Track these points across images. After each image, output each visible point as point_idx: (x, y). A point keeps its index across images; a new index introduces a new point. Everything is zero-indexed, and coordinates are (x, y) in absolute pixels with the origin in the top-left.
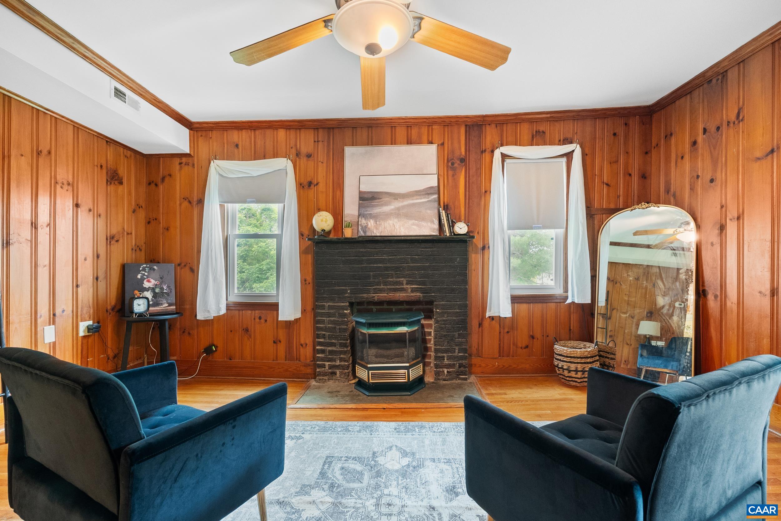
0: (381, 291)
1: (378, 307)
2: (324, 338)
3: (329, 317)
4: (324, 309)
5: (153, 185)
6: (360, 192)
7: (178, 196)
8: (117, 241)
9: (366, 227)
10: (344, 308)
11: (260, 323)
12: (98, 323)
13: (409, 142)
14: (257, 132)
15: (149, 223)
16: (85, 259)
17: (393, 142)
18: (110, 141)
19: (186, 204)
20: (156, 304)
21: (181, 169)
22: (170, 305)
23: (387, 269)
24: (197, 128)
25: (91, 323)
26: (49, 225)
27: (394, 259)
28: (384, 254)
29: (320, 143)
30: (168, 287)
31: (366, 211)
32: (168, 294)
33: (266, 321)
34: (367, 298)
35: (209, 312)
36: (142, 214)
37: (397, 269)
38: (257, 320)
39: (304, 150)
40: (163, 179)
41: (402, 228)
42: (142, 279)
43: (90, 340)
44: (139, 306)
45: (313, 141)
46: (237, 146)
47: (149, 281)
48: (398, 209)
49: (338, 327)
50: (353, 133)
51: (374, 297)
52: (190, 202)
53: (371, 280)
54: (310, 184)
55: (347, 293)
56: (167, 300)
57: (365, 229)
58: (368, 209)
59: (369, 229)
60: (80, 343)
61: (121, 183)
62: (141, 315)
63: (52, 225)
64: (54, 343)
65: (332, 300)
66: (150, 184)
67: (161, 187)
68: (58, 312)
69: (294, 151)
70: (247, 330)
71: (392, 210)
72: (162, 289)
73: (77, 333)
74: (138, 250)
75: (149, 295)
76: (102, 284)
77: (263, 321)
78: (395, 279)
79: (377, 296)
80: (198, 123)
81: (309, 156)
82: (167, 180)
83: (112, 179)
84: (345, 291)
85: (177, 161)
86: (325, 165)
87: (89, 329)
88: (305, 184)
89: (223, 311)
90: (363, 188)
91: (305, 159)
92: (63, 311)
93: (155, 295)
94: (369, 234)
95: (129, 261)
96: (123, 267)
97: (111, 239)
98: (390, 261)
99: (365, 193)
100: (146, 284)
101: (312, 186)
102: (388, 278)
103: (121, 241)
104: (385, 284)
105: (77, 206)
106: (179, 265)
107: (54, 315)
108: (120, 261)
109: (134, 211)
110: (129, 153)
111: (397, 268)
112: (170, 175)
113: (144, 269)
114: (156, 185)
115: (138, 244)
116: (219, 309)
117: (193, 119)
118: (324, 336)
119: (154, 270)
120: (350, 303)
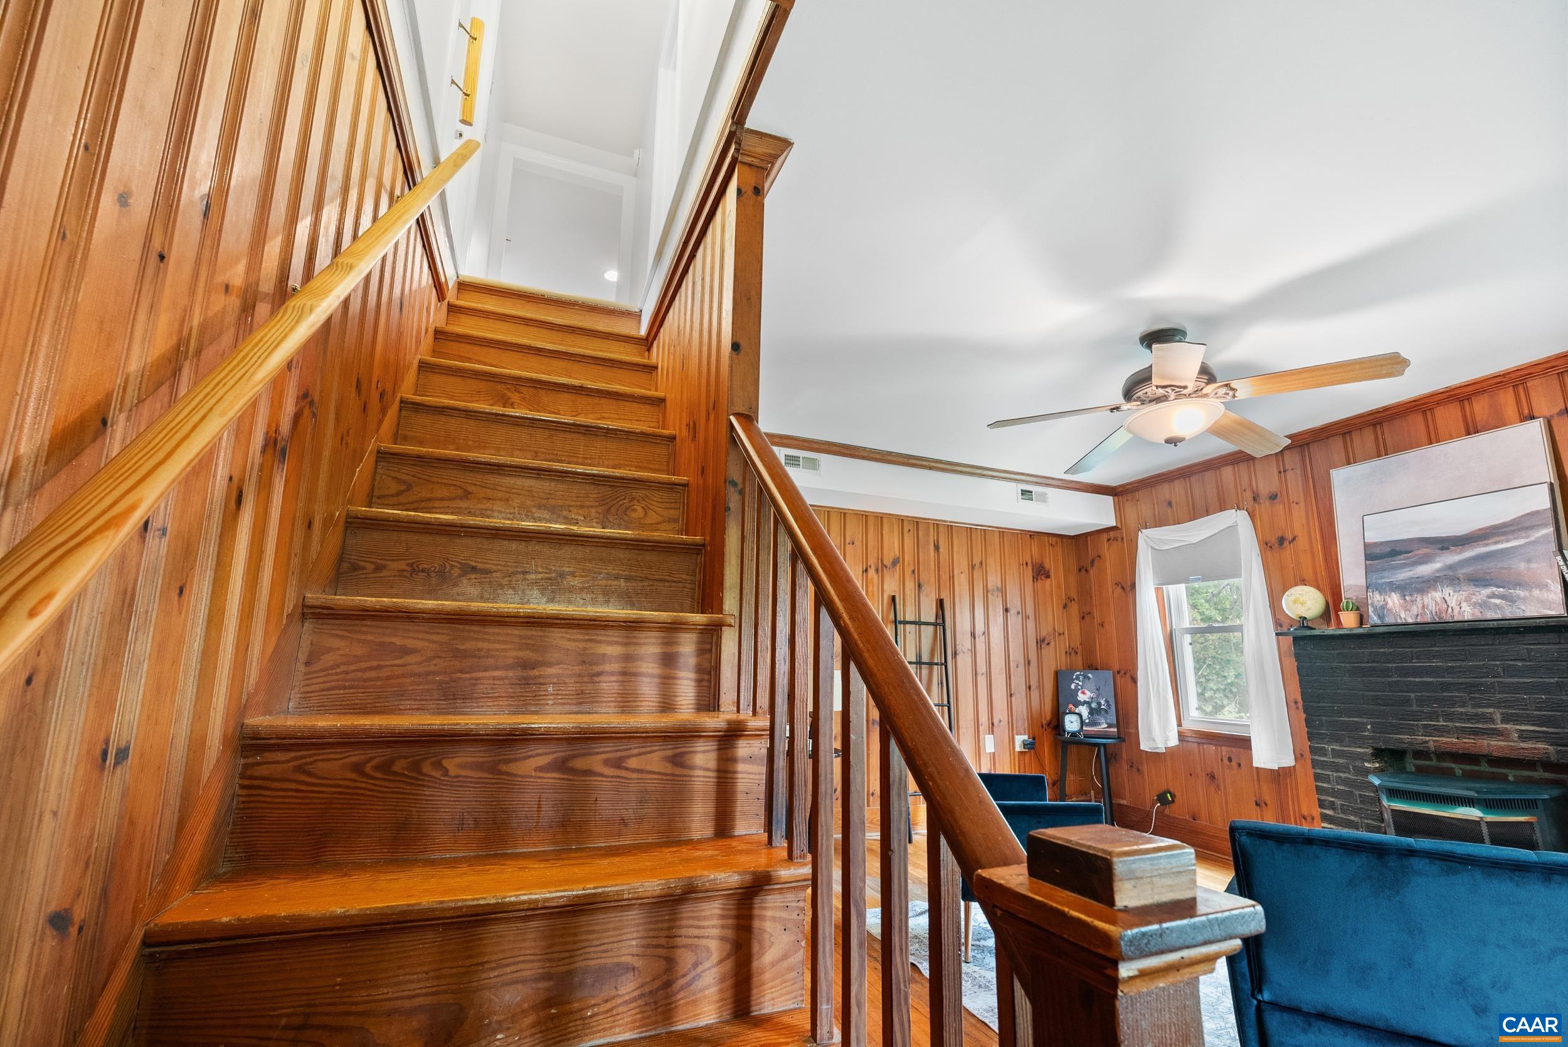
0: (1440, 731)
1: (1468, 767)
2: (1334, 809)
3: (1337, 771)
4: (1325, 755)
5: (1083, 571)
6: (1366, 546)
7: (1109, 583)
8: (1048, 644)
9: (1383, 607)
10: (1361, 758)
11: (1230, 768)
12: (1034, 739)
13: (1471, 429)
14: (1194, 479)
15: (1083, 618)
16: (1017, 667)
17: (1433, 438)
18: (1033, 535)
19: (1119, 589)
20: (1093, 723)
21: (1109, 545)
22: (1110, 726)
23: (1446, 687)
24: (1121, 492)
25: (1026, 737)
26: (984, 633)
27: (1460, 667)
28: (1434, 657)
29: (1289, 474)
30: (1107, 701)
31: (1382, 578)
32: (1106, 711)
33: (1239, 765)
34: (1411, 743)
35: (1154, 740)
36: (1074, 608)
37: (1471, 688)
38: (1226, 761)
39: (1264, 489)
40: (1092, 562)
41: (1464, 605)
42: (1077, 690)
43: (1027, 757)
44: (1071, 724)
45: (1276, 472)
46: (1170, 504)
47: (1083, 693)
48: (1451, 567)
49: (1357, 793)
50: (1345, 443)
51: (1426, 742)
52: (1123, 588)
53: (1415, 708)
54: (1281, 540)
55: (1366, 730)
56: (1106, 719)
57: (1382, 611)
58: (1386, 574)
59: (1390, 610)
60: (1017, 759)
61: (1048, 576)
62: (1074, 734)
63: (987, 633)
64: (994, 753)
65: (1338, 740)
66: (1080, 570)
67: (1091, 572)
68: (996, 721)
69: (1248, 495)
70: (1212, 777)
71: (1439, 570)
72: (1099, 704)
73: (1014, 748)
74: (1073, 652)
75: (1084, 710)
76: (1035, 694)
77: (1234, 764)
78: (1470, 710)
79: (1433, 742)
80: (1121, 486)
81: (1273, 497)
82: (1096, 562)
83: (1038, 575)
84: (1361, 727)
85: (1105, 536)
86: (1302, 505)
87: (1025, 745)
88: (1273, 540)
89: (1174, 741)
90: (1372, 537)
91: (1268, 503)
92: (1000, 721)
93: (1092, 712)
94: (1389, 620)
95: (1064, 668)
96: (1056, 673)
97: (1041, 642)
98: (1450, 671)
99: (1376, 544)
100: (1081, 697)
101: (1286, 543)
102: (1453, 705)
103: (1052, 644)
104: (1449, 717)
105: (1006, 610)
106: (1118, 672)
107: (993, 724)
108: (1053, 668)
109: (1065, 606)
110: (1053, 540)
111: (1471, 685)
112: (1099, 556)
113: (1078, 678)
114: (1087, 571)
115: (1072, 646)
116: (1166, 740)
117: (1114, 483)
118: (1332, 806)
119: (1089, 678)
120: (1374, 749)
